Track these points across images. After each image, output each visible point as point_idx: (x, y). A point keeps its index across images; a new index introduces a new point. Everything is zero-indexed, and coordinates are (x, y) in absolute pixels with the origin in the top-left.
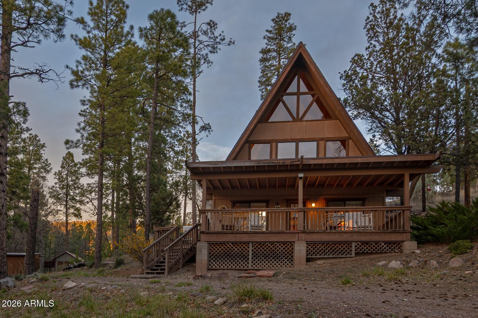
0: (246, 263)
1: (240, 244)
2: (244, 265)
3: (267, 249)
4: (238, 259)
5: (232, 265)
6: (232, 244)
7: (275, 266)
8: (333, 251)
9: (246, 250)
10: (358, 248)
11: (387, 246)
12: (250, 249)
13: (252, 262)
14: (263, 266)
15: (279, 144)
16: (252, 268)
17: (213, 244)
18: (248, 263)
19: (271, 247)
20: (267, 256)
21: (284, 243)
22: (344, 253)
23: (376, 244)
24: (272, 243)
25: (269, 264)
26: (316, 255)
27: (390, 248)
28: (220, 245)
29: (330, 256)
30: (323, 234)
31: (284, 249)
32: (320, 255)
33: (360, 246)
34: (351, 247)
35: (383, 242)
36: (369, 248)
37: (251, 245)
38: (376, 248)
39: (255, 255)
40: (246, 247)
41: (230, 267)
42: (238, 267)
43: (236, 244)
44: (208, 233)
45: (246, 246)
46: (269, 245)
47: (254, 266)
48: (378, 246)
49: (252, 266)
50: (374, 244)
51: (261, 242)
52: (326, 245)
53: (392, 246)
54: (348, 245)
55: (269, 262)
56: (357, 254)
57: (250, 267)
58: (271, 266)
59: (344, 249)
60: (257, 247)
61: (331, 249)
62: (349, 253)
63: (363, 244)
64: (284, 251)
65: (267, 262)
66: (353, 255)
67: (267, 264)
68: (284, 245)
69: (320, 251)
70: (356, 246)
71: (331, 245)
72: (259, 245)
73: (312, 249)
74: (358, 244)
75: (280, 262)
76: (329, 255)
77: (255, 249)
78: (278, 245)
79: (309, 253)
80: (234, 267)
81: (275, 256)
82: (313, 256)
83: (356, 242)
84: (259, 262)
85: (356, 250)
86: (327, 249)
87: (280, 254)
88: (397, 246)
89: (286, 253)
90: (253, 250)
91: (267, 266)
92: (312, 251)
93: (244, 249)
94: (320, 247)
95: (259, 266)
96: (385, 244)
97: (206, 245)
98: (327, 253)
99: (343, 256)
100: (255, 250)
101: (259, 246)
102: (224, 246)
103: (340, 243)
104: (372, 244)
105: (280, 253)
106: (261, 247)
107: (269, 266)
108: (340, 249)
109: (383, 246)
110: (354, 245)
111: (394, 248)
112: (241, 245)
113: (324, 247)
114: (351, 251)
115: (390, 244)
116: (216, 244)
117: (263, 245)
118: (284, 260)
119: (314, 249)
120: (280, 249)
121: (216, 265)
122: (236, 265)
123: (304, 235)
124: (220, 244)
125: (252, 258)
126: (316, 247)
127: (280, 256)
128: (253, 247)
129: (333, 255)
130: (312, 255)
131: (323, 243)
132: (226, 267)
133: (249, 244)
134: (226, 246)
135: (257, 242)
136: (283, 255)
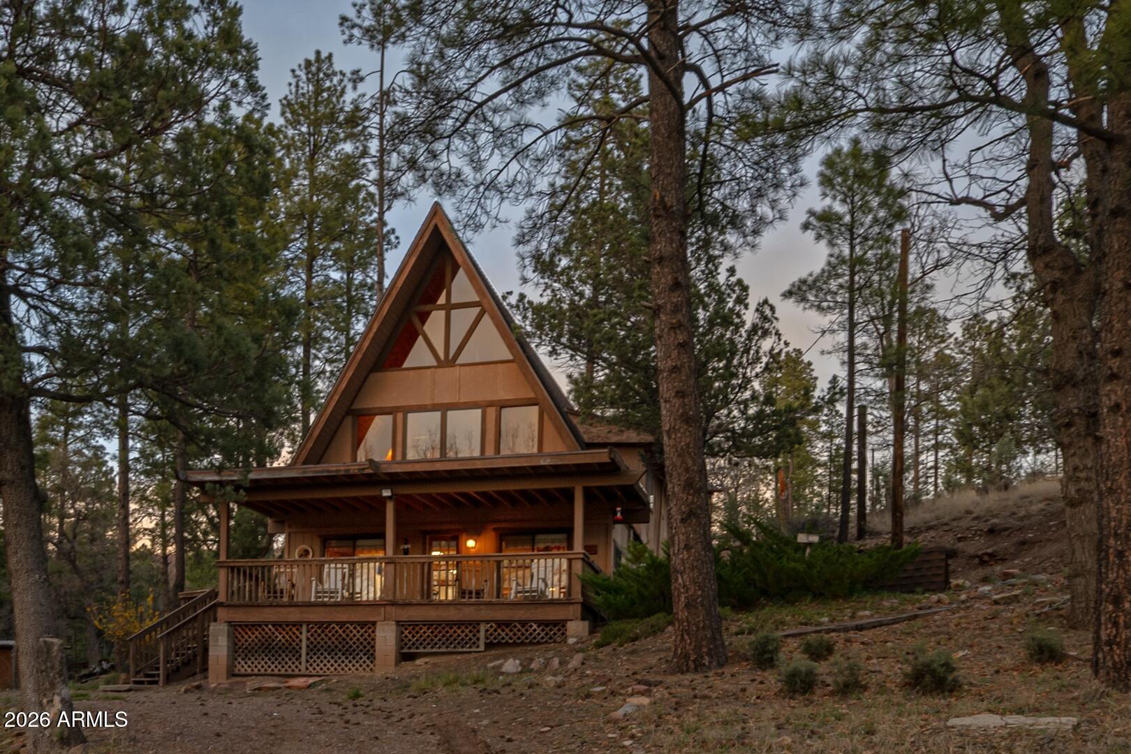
0: (297, 663)
1: (287, 626)
2: (293, 666)
3: (333, 635)
4: (283, 655)
5: (273, 666)
6: (273, 626)
7: (346, 669)
8: (447, 640)
9: (297, 637)
10: (491, 635)
11: (543, 630)
12: (304, 637)
13: (307, 661)
14: (325, 669)
15: (410, 415)
16: (307, 672)
17: (240, 626)
18: (300, 663)
19: (340, 631)
20: (333, 650)
21: (363, 624)
22: (466, 643)
23: (523, 627)
24: (342, 624)
25: (336, 665)
26: (417, 648)
27: (547, 634)
28: (253, 629)
29: (441, 650)
30: (427, 608)
31: (362, 636)
32: (425, 648)
33: (495, 630)
34: (478, 631)
35: (535, 622)
36: (511, 634)
37: (304, 629)
38: (523, 634)
39: (312, 649)
40: (297, 633)
41: (269, 671)
42: (283, 671)
43: (280, 626)
44: (229, 606)
45: (298, 630)
46: (337, 628)
47: (311, 669)
48: (527, 630)
49: (307, 669)
50: (519, 626)
51: (323, 623)
52: (436, 628)
53: (551, 630)
54: (474, 628)
55: (336, 662)
56: (489, 646)
57: (303, 671)
58: (339, 669)
59: (466, 636)
60: (316, 632)
61: (443, 636)
62: (474, 643)
63: (499, 627)
64: (361, 639)
65: (332, 661)
66: (482, 648)
67: (332, 665)
68: (362, 628)
69: (425, 640)
70: (487, 631)
71: (444, 628)
72: (319, 628)
73: (410, 636)
74: (491, 627)
75: (354, 662)
76: (439, 647)
77: (312, 635)
78: (351, 628)
79: (406, 644)
80: (276, 671)
81: (347, 650)
82: (412, 651)
83: (487, 622)
84: (318, 661)
85: (487, 638)
86: (436, 636)
87: (354, 647)
88: (559, 630)
89: (365, 643)
90: (308, 639)
91: (332, 669)
92: (410, 640)
93: (294, 637)
94: (425, 633)
95: (318, 669)
96: (539, 627)
97: (225, 627)
98: (436, 644)
99: (464, 650)
100: (312, 639)
101: (319, 631)
102: (260, 630)
103: (459, 624)
104: (515, 626)
105: (354, 643)
106: (323, 632)
107: (335, 669)
108: (459, 636)
109: (535, 630)
110: (483, 628)
111: (555, 634)
112: (287, 629)
113: (432, 632)
114: (478, 639)
115: (547, 626)
116: (247, 626)
117: (326, 628)
118: (361, 658)
119: (413, 636)
120: (355, 636)
121: (246, 666)
122: (279, 667)
123: (394, 608)
124: (253, 626)
125: (308, 654)
126: (417, 633)
127: (354, 651)
128: (308, 631)
129: (447, 647)
130: (410, 648)
131: (430, 624)
132: (262, 670)
133: (301, 626)
134: (263, 630)
135: (316, 623)
136: (361, 647)
